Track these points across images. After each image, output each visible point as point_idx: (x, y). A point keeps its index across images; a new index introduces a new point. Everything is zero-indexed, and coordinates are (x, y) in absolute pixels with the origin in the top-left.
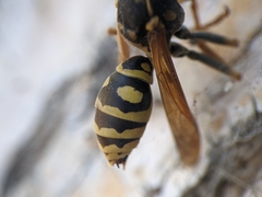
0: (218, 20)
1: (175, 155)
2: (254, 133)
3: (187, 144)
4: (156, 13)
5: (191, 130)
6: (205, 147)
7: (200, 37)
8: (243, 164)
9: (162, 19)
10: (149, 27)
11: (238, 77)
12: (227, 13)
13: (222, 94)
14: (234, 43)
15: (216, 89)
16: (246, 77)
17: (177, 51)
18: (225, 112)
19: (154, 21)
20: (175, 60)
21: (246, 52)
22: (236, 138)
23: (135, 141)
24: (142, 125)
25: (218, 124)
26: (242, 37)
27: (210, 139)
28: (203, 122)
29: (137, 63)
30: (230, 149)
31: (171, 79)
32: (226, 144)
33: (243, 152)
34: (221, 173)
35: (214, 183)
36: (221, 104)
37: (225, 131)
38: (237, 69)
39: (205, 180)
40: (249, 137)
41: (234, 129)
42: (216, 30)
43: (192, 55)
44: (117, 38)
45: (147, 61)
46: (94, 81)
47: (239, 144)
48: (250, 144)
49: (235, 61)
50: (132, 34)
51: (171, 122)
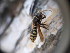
0: (45, 22)
1: (40, 40)
2: (51, 37)
3: (42, 39)
4: (38, 22)
5: (42, 37)
6: (44, 39)
7: (43, 24)
8: (49, 41)
9: (39, 23)
10: (37, 24)
11: (48, 30)
12: (46, 21)
13: (46, 32)
14: (47, 25)
15: (45, 31)
16: (49, 29)
17: (40, 26)
18: (46, 34)
19: (38, 23)
20: (40, 28)
21: (49, 26)
22: (48, 38)
23: (35, 39)
24: (36, 37)
25: (46, 36)
26: (48, 24)
27: (45, 38)
28: (44, 35)
29: (35, 28)
30: (48, 39)
31: (40, 30)
32: (47, 39)
33: (49, 40)
34: (46, 43)
35: (45, 44)
36: (46, 33)
37: (47, 37)
38: (48, 28)
39: (44, 44)
40: (50, 38)
41: (48, 37)
42: (45, 23)
43: (42, 27)
44: (32, 25)
45: (36, 28)
46: (28, 30)
47: (49, 39)
48: (50, 39)
49: (47, 27)
50: (35, 25)
51: (40, 36)
